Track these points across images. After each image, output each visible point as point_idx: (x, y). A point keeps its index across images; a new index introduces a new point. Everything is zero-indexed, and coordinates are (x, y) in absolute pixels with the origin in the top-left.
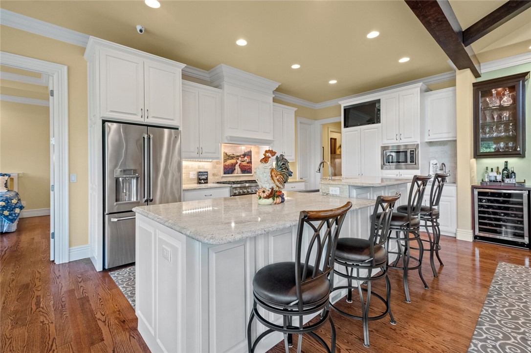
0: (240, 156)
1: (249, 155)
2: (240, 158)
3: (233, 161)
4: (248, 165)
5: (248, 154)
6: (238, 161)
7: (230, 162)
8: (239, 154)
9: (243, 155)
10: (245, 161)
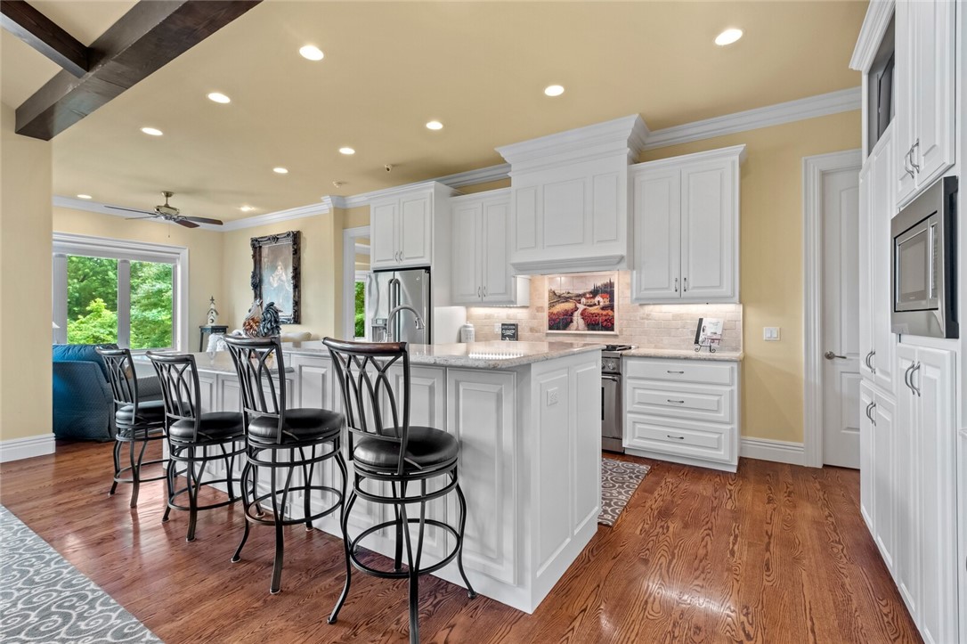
0: (584, 295)
1: (606, 292)
2: (583, 300)
3: (568, 306)
4: (604, 313)
5: (608, 290)
6: (578, 305)
7: (561, 307)
8: (581, 292)
9: (591, 292)
10: (595, 305)
